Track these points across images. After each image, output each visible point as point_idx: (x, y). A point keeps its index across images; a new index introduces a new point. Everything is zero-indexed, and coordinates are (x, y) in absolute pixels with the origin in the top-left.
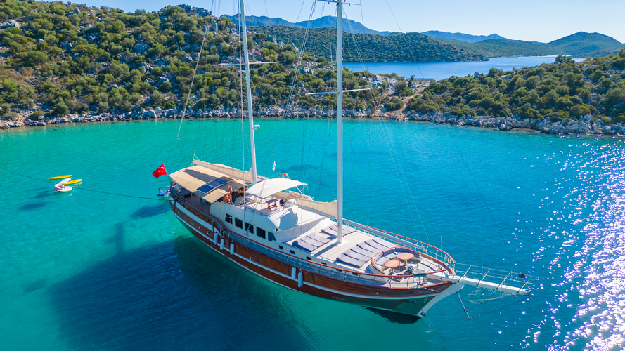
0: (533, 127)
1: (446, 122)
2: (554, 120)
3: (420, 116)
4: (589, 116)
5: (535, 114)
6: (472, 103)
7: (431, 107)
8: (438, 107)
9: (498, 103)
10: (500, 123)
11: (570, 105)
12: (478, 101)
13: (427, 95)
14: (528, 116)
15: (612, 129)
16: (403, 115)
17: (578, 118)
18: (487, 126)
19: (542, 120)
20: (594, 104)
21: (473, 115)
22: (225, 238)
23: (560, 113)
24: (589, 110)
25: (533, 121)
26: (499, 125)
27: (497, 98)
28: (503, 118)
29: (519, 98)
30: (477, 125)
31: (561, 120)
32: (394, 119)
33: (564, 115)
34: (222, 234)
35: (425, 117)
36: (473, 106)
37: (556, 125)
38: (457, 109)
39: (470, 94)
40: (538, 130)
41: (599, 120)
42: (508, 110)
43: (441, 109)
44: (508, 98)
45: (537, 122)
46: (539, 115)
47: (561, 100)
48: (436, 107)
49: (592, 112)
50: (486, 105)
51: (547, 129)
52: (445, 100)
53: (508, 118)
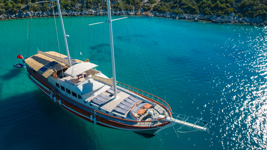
0: (209, 20)
1: (171, 17)
2: (218, 16)
3: (159, 14)
4: (233, 14)
5: (210, 13)
6: (182, 7)
7: (164, 9)
8: (168, 9)
9: (194, 7)
10: (195, 18)
11: (225, 8)
12: (185, 6)
13: (163, 3)
14: (207, 14)
15: (242, 20)
16: (151, 14)
17: (228, 15)
18: (189, 19)
19: (213, 16)
20: (235, 8)
21: (183, 14)
23: (220, 12)
24: (233, 11)
25: (209, 16)
27: (194, 5)
28: (196, 15)
29: (203, 5)
30: (184, 18)
31: (221, 16)
32: (147, 16)
33: (222, 13)
35: (161, 14)
36: (182, 9)
37: (219, 18)
38: (176, 10)
39: (182, 3)
40: (211, 21)
41: (237, 16)
42: (198, 11)
44: (198, 5)
45: (211, 17)
46: (212, 13)
47: (221, 6)
48: (166, 10)
49: (235, 12)
50: (189, 8)
51: (214, 21)
52: (171, 6)
53: (198, 15)
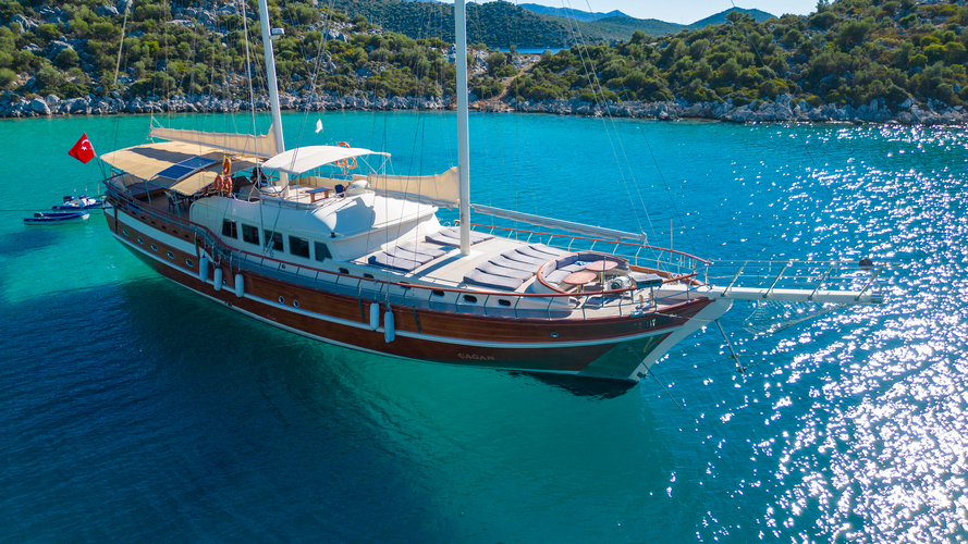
0: (708, 116)
1: (574, 113)
2: (738, 103)
3: (530, 105)
4: (789, 96)
5: (709, 94)
6: (611, 83)
7: (548, 90)
8: (560, 90)
9: (651, 80)
10: (659, 111)
11: (759, 81)
12: (621, 79)
13: (540, 73)
14: (698, 99)
15: (823, 113)
16: (504, 106)
17: (773, 98)
18: (640, 116)
19: (721, 103)
20: (792, 77)
21: (615, 100)
22: (223, 266)
23: (744, 92)
24: (787, 87)
25: (707, 106)
26: (657, 114)
27: (650, 73)
28: (663, 103)
29: (683, 73)
30: (624, 114)
31: (748, 103)
32: (490, 111)
33: (752, 94)
34: (216, 259)
35: (540, 106)
36: (613, 86)
37: (742, 110)
38: (590, 92)
39: (607, 69)
40: (716, 119)
41: (803, 100)
42: (667, 91)
43: (564, 92)
44: (666, 74)
45: (713, 107)
46: (715, 96)
47: (745, 73)
48: (556, 90)
49: (792, 90)
50: (633, 84)
51: (729, 117)
52: (569, 80)
53: (670, 103)
